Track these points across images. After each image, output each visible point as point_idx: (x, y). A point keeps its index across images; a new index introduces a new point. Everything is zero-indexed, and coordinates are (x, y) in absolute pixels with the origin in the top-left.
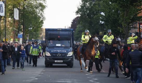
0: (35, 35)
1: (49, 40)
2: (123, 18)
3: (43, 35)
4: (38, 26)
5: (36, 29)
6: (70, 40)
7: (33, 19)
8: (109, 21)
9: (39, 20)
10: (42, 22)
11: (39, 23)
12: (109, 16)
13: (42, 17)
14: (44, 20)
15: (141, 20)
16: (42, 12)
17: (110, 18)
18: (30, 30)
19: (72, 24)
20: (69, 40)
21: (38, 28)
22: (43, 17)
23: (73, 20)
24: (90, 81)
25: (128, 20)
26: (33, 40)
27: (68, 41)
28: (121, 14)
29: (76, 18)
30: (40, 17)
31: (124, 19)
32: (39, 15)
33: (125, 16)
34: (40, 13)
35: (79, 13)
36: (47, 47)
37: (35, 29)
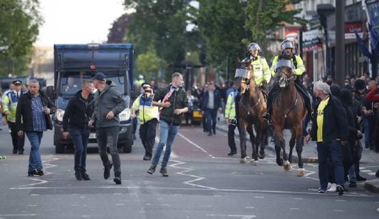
0: (16, 66)
1: (65, 76)
2: (255, 15)
3: (34, 65)
4: (24, 40)
5: (21, 49)
6: (124, 75)
7: (12, 23)
8: (215, 23)
9: (28, 24)
10: (35, 30)
11: (26, 34)
12: (214, 11)
13: (35, 17)
14: (41, 24)
15: (295, 19)
16: (35, 4)
17: (217, 16)
18: (4, 52)
19: (109, 34)
20: (121, 76)
21: (24, 46)
22: (37, 16)
23: (113, 22)
24: (187, 183)
25: (267, 21)
26: (11, 78)
27: (117, 78)
28: (250, 5)
29: (120, 18)
30: (29, 18)
31: (258, 19)
32: (28, 11)
33: (260, 9)
34: (31, 7)
35: (131, 5)
36: (59, 97)
37: (17, 50)
